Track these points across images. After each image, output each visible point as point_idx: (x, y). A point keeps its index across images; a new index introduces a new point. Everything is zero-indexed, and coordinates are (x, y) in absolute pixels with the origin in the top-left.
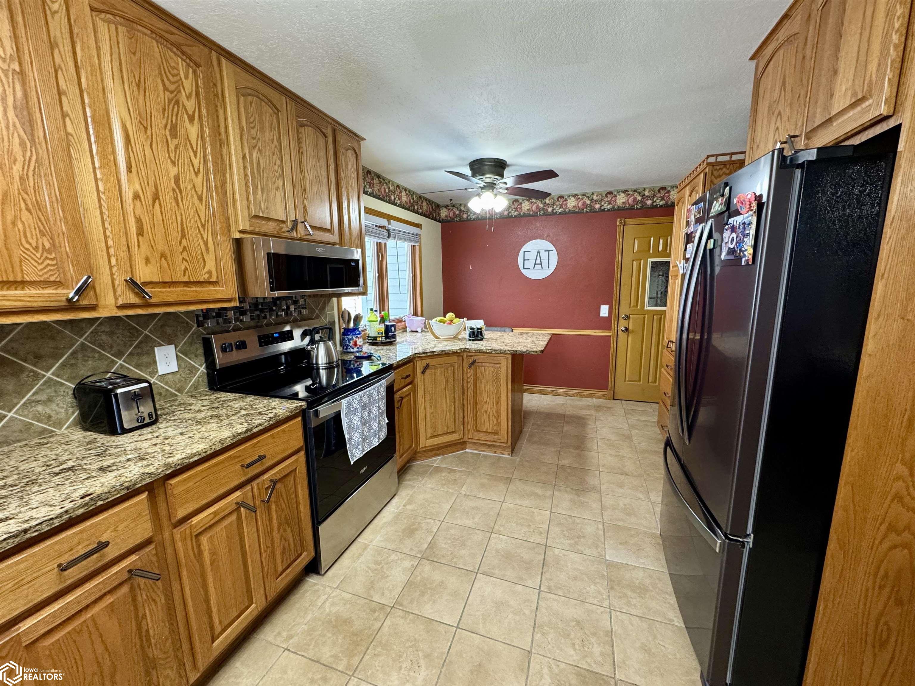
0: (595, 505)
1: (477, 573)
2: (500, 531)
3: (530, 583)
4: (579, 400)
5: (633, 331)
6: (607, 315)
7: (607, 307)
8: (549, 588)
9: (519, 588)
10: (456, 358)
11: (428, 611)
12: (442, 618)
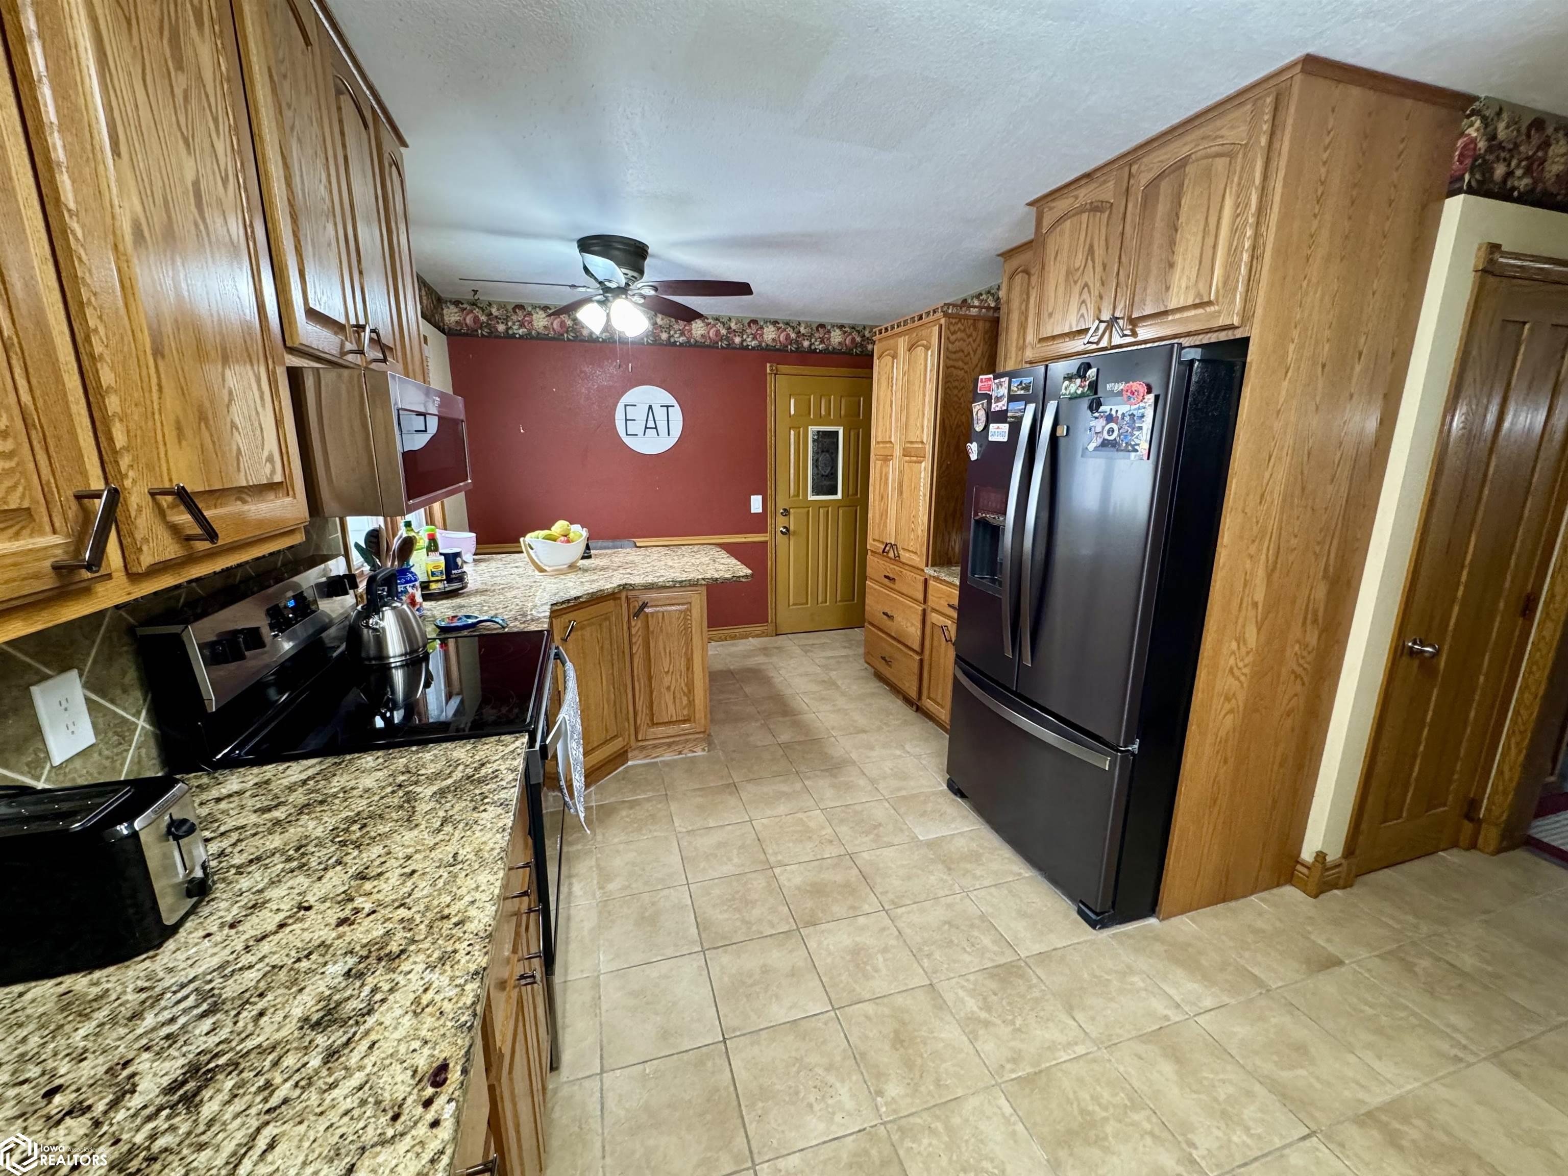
0: (862, 782)
1: (798, 929)
2: (780, 861)
3: (867, 908)
4: (733, 645)
5: (794, 532)
6: (760, 510)
7: (760, 497)
8: (893, 902)
9: (862, 920)
10: (612, 603)
11: (779, 1013)
12: (806, 1011)
